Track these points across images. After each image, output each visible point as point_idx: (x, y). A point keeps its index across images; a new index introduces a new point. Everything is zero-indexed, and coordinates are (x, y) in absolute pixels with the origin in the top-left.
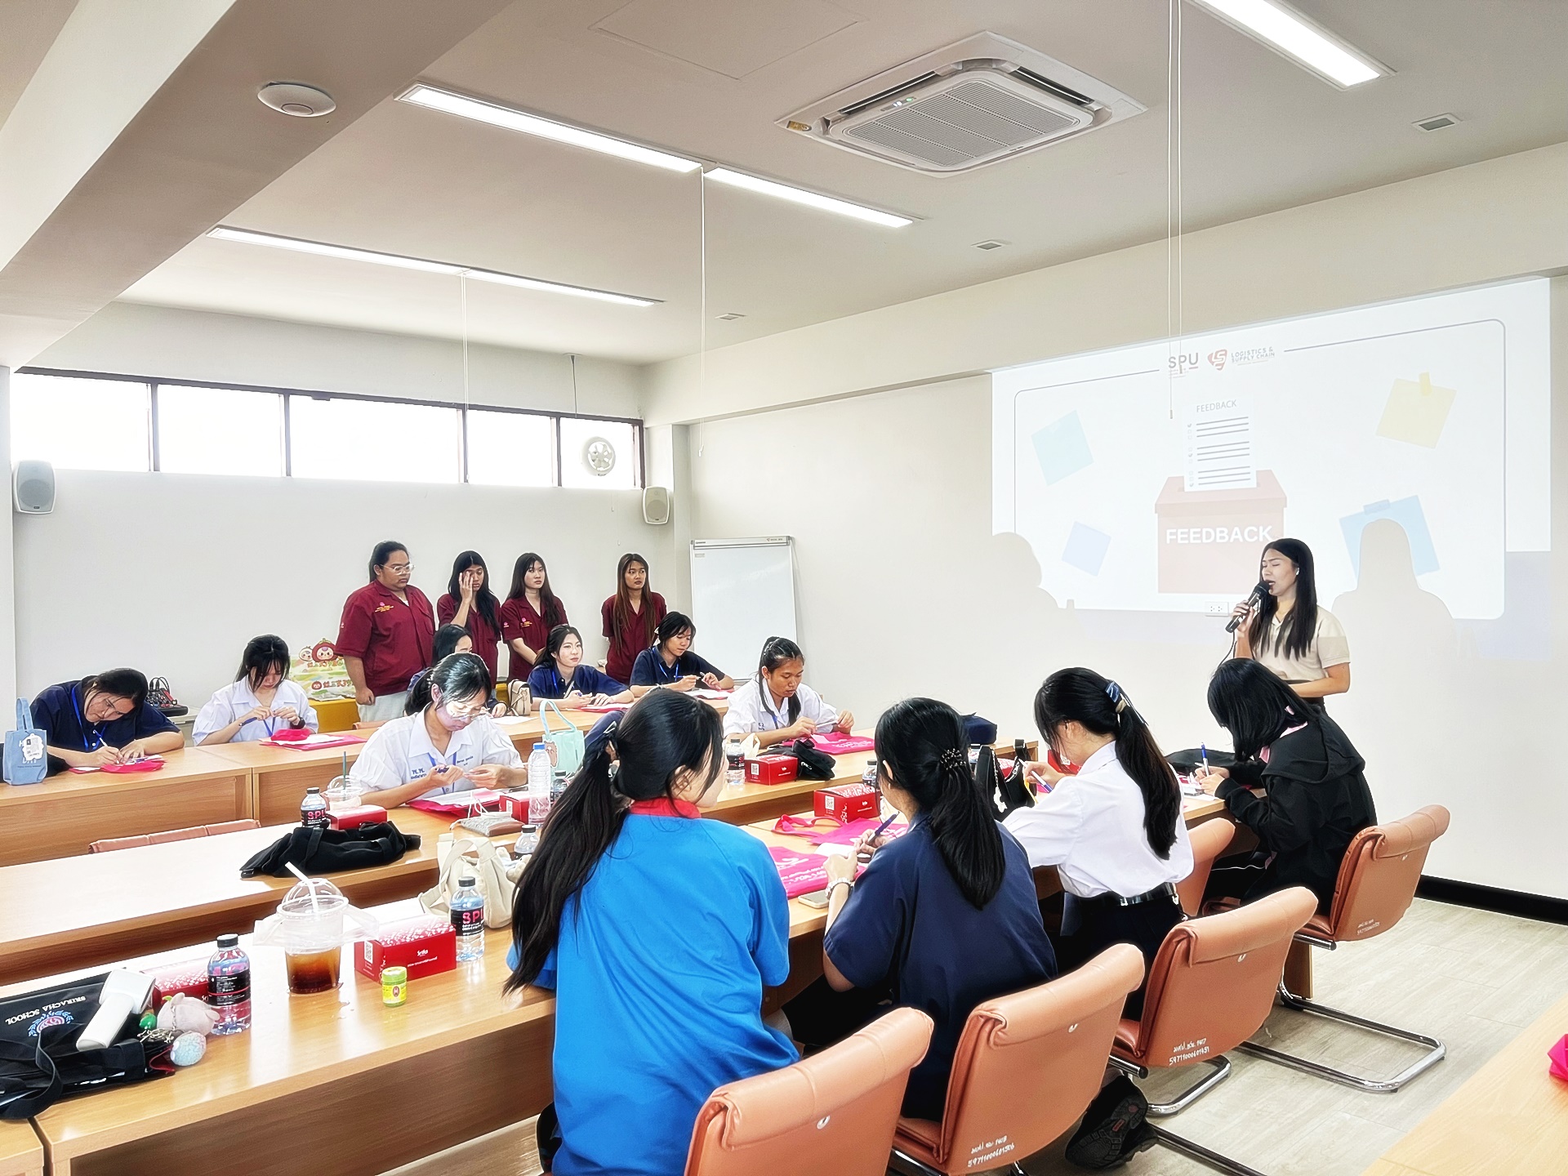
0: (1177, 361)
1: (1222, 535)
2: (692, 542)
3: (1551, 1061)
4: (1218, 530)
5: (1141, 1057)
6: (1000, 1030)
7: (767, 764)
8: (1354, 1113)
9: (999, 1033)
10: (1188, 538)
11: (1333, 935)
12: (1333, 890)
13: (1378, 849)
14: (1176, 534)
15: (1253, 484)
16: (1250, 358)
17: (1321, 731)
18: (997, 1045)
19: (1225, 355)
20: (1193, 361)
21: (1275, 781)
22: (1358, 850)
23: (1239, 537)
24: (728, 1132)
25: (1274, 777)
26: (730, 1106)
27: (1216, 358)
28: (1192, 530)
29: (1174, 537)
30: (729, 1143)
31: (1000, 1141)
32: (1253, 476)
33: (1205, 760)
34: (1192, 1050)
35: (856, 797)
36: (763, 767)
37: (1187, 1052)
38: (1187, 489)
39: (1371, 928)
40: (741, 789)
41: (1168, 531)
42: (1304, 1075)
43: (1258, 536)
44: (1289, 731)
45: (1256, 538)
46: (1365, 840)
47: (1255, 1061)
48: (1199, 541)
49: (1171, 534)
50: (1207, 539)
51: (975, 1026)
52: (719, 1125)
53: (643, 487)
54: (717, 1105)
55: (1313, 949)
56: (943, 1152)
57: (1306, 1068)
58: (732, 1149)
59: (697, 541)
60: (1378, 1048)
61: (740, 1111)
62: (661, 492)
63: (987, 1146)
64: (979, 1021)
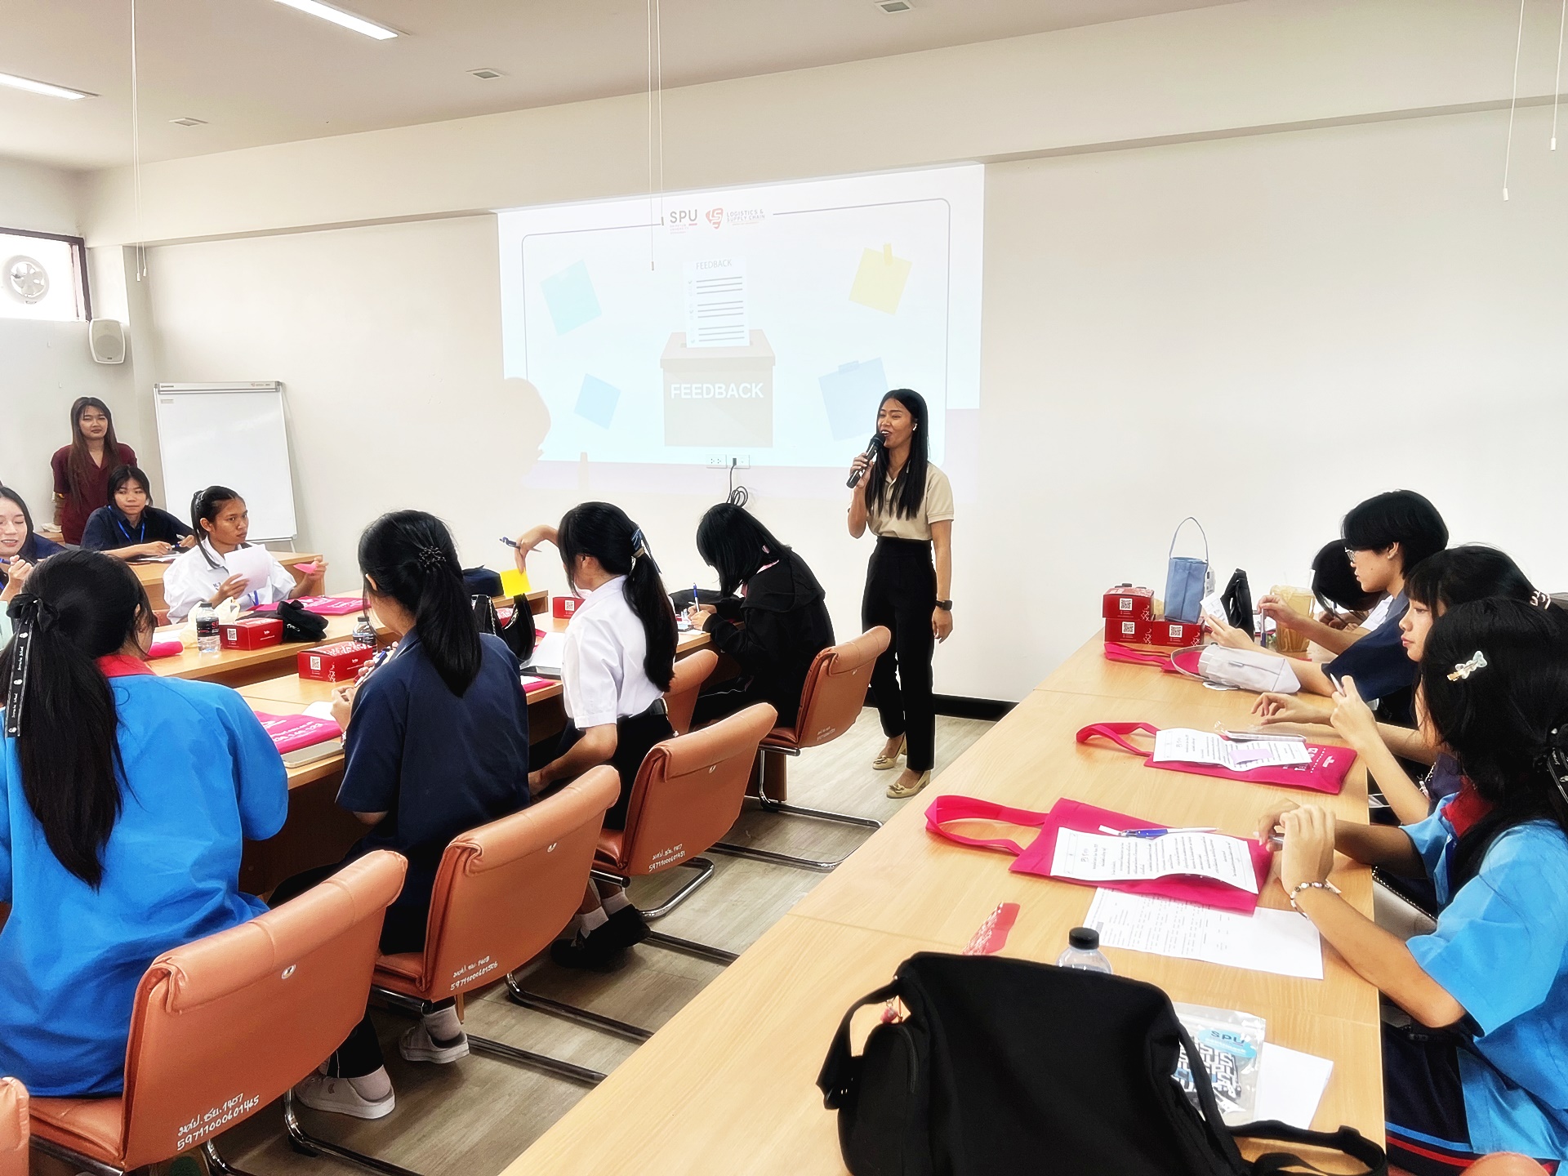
0: (678, 216)
1: (720, 391)
2: (156, 386)
3: (927, 821)
4: (717, 386)
5: (624, 868)
6: (475, 858)
7: (246, 629)
9: (475, 861)
10: (691, 394)
11: (797, 743)
12: (798, 705)
13: (832, 667)
14: (679, 389)
15: (746, 342)
16: (743, 219)
17: (791, 567)
18: (474, 873)
19: (721, 213)
20: (693, 217)
21: (750, 613)
22: (817, 668)
23: (735, 393)
24: (172, 996)
25: (750, 609)
26: (173, 969)
27: (713, 216)
28: (694, 386)
29: (678, 392)
30: (175, 1007)
31: (482, 962)
32: (747, 335)
33: (696, 599)
34: (670, 856)
35: (344, 655)
36: (241, 631)
37: (664, 858)
38: (689, 345)
39: (828, 734)
40: (217, 656)
41: (673, 386)
42: (773, 865)
43: (751, 392)
44: (764, 568)
45: (749, 394)
46: (823, 660)
47: (734, 860)
48: (700, 397)
49: (675, 389)
50: (707, 394)
51: (452, 857)
52: (163, 990)
53: (88, 318)
54: (159, 972)
55: (788, 758)
56: (426, 981)
57: (775, 860)
58: (178, 1012)
59: (161, 384)
60: (834, 835)
61: (184, 973)
62: (112, 325)
63: (470, 967)
64: (455, 852)
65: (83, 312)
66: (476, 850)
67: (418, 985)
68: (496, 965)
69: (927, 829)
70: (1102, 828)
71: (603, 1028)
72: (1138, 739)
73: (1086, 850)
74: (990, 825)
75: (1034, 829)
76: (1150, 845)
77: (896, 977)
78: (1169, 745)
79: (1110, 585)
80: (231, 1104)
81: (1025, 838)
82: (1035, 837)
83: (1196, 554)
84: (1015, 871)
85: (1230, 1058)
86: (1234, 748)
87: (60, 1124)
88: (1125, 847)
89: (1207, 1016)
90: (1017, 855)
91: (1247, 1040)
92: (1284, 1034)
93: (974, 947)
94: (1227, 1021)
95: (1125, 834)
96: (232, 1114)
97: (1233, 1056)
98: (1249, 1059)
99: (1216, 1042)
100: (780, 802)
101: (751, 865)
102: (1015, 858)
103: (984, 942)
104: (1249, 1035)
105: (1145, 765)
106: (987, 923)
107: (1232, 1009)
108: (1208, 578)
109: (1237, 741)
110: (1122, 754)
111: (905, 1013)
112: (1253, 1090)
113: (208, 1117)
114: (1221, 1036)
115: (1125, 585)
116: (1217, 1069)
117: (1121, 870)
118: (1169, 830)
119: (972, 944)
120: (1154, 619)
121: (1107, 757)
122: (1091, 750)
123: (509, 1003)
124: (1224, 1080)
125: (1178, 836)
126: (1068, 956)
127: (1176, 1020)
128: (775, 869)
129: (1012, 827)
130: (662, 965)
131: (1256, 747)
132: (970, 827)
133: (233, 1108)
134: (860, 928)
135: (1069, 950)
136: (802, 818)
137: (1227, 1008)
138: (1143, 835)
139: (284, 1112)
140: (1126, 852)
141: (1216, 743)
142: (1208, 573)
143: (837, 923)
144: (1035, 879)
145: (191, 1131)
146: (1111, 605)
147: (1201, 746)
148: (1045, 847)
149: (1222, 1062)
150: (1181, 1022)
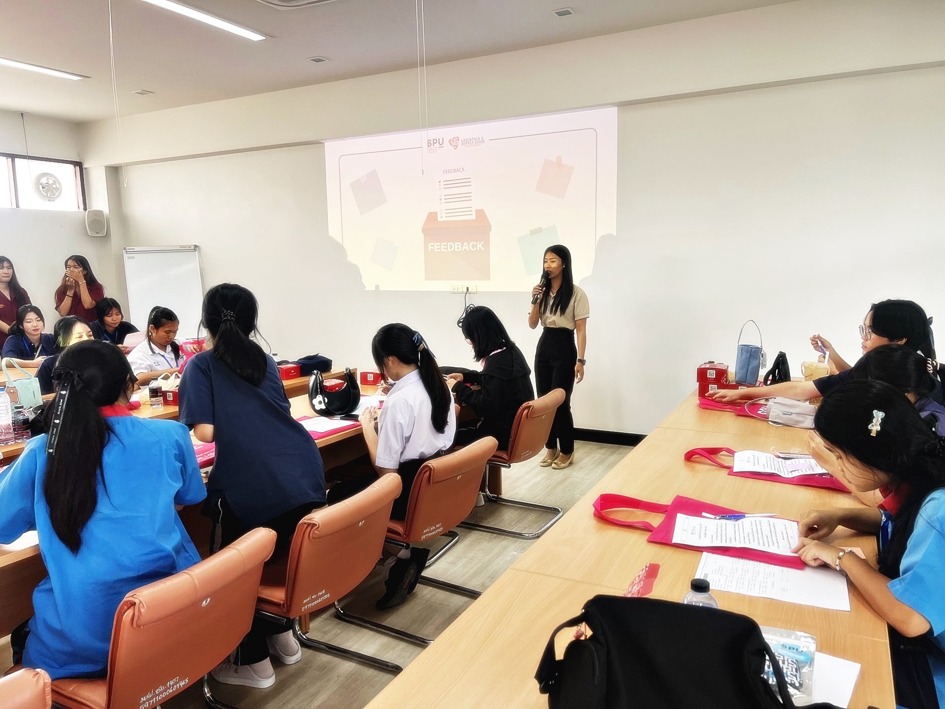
0: (432, 142)
1: (458, 246)
2: (124, 249)
3: (594, 509)
4: (456, 244)
5: (406, 538)
6: (315, 530)
8: (518, 551)
9: (316, 532)
10: (440, 249)
11: (509, 461)
12: (510, 437)
13: (530, 413)
14: (434, 246)
15: (473, 217)
16: (471, 143)
17: (512, 353)
18: (315, 539)
19: (458, 140)
20: (441, 143)
22: (521, 415)
23: (467, 248)
24: (137, 618)
25: (486, 375)
26: (137, 601)
27: (453, 142)
28: (442, 244)
29: (433, 248)
30: (138, 625)
31: (320, 594)
32: (474, 213)
34: (433, 530)
37: (431, 532)
38: (439, 219)
39: (528, 455)
41: (430, 244)
42: (495, 535)
43: (477, 247)
44: (496, 352)
45: (475, 248)
46: (524, 409)
47: (471, 532)
48: (446, 250)
49: (431, 246)
50: (450, 249)
51: (301, 529)
52: (131, 615)
53: (85, 209)
54: (129, 603)
55: (503, 469)
56: (287, 605)
57: (496, 532)
58: (141, 627)
59: (127, 248)
60: (532, 516)
61: (144, 604)
62: (99, 213)
63: (313, 597)
64: (303, 526)
65: (82, 206)
66: (316, 525)
67: (282, 608)
68: (329, 595)
69: (595, 514)
70: (704, 514)
71: (394, 636)
72: (723, 458)
73: (694, 528)
74: (633, 512)
75: (661, 515)
76: (735, 525)
77: (583, 611)
78: (743, 461)
79: (701, 361)
80: (172, 683)
81: (656, 520)
82: (662, 520)
83: (755, 342)
84: (651, 541)
85: (795, 661)
86: (783, 463)
87: (70, 695)
88: (719, 526)
89: (778, 634)
90: (651, 531)
91: (805, 650)
92: (829, 646)
93: (631, 592)
94: (791, 638)
95: (718, 518)
96: (172, 689)
97: (796, 660)
98: (807, 663)
99: (785, 652)
100: (498, 496)
101: (482, 535)
102: (650, 533)
103: (638, 588)
104: (806, 647)
105: (728, 474)
106: (639, 576)
107: (793, 630)
108: (762, 357)
109: (785, 458)
110: (713, 467)
111: (589, 633)
112: (810, 682)
113: (158, 691)
114: (788, 648)
115: (710, 362)
116: (788, 670)
117: (717, 540)
118: (746, 515)
119: (630, 590)
120: (729, 382)
121: (704, 470)
122: (694, 465)
123: (336, 620)
124: (791, 676)
125: (753, 519)
126: (690, 596)
127: (763, 639)
128: (496, 537)
129: (647, 513)
130: (429, 596)
131: (797, 462)
132: (621, 514)
133: (173, 685)
134: (556, 577)
135: (691, 592)
136: (512, 506)
137: (790, 629)
138: (729, 518)
139: (203, 686)
140: (719, 529)
141: (772, 460)
142: (762, 354)
143: (541, 574)
144: (663, 546)
145: (148, 700)
146: (702, 374)
147: (764, 462)
148: (669, 526)
149: (790, 665)
150: (766, 640)
